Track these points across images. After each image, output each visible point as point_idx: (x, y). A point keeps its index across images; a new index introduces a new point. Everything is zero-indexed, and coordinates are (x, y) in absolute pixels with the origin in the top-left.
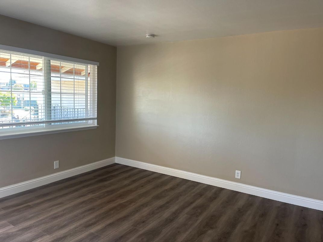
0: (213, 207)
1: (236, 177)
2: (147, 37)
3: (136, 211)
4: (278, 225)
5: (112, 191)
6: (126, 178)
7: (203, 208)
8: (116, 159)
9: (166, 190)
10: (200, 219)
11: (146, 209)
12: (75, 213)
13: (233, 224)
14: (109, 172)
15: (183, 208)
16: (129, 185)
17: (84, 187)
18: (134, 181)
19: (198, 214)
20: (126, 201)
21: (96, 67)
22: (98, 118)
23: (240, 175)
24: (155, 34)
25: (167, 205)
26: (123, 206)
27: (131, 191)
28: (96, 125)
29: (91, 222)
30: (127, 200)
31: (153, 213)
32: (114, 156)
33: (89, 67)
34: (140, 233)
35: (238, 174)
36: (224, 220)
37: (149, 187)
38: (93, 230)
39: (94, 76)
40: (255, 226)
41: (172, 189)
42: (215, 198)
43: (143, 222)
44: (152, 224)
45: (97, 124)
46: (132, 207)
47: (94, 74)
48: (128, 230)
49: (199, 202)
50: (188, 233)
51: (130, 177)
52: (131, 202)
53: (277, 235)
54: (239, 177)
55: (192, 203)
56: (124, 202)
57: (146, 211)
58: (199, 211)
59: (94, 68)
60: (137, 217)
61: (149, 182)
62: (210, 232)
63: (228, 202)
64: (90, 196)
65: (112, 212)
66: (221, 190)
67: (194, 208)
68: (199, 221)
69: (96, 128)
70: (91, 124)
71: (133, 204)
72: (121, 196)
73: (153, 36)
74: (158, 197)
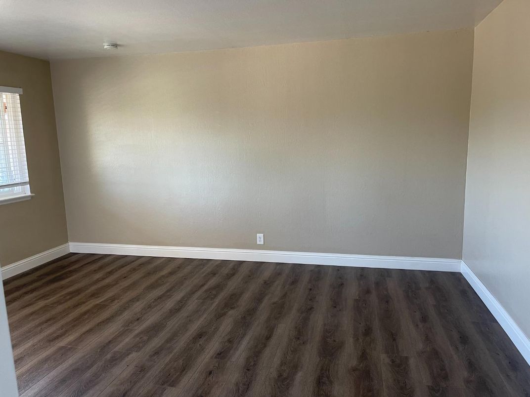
0: (232, 285)
1: (258, 243)
2: (105, 47)
3: (124, 308)
4: (311, 289)
5: (78, 292)
6: (95, 271)
7: (219, 287)
8: (70, 246)
9: (163, 276)
10: (217, 301)
11: (138, 303)
12: (25, 328)
13: (259, 299)
14: (63, 267)
15: (192, 292)
16: (103, 279)
17: (26, 293)
18: (111, 273)
19: (212, 296)
20: (103, 299)
21: (18, 97)
22: (30, 183)
23: (262, 239)
24: (119, 43)
25: (168, 294)
26: (101, 307)
27: (108, 286)
28: (29, 193)
29: (55, 335)
30: (106, 298)
31: (150, 307)
32: (67, 242)
33: (4, 96)
34: (136, 332)
35: (260, 238)
36: (247, 296)
37: (136, 276)
38: (63, 343)
39: (15, 112)
40: (285, 296)
41: (171, 274)
42: (233, 274)
43: (138, 319)
44: (152, 319)
45: (31, 193)
46: (115, 306)
47: (14, 107)
48: (117, 333)
49: (213, 282)
50: (202, 319)
51: (101, 268)
52: (113, 299)
53: (311, 300)
54: (262, 243)
55: (203, 286)
56: (101, 302)
57: (138, 307)
58: (214, 292)
59: (14, 98)
60: (126, 315)
61: (134, 270)
62: (231, 312)
63: (250, 276)
64: (42, 303)
65: (86, 317)
66: (241, 263)
67: (206, 291)
68: (215, 304)
69: (29, 198)
70: (19, 193)
71: (116, 301)
72: (94, 295)
73: (115, 45)
74: (152, 287)
